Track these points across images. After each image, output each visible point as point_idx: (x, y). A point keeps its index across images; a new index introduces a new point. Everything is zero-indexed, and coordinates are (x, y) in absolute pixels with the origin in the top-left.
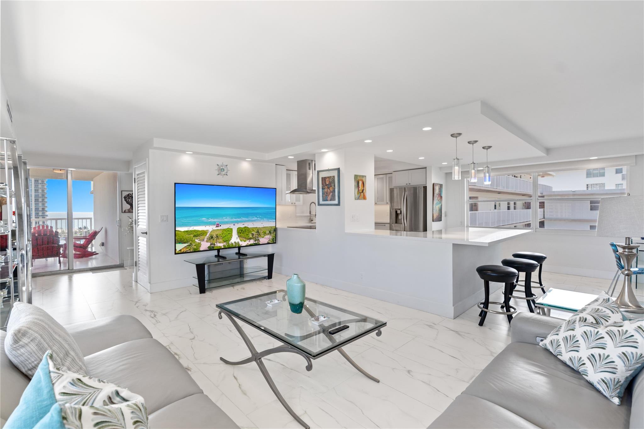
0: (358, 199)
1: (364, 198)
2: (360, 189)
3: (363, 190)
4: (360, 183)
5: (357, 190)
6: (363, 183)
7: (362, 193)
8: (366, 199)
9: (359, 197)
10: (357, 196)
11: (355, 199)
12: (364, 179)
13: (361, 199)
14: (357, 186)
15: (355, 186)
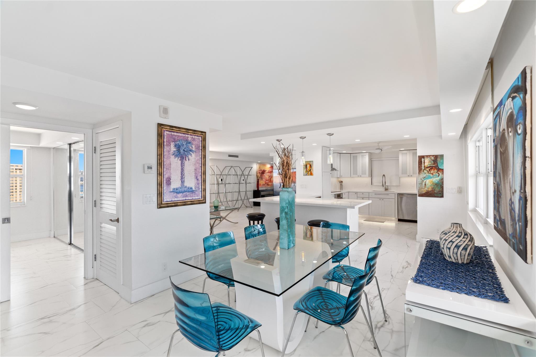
0: (306, 175)
1: (311, 174)
2: (308, 169)
3: (310, 170)
4: (308, 166)
5: (305, 170)
6: (311, 166)
7: (310, 172)
8: (313, 175)
9: (307, 174)
10: (305, 173)
11: (304, 175)
12: (311, 163)
13: (309, 175)
14: (305, 168)
15: (304, 168)
